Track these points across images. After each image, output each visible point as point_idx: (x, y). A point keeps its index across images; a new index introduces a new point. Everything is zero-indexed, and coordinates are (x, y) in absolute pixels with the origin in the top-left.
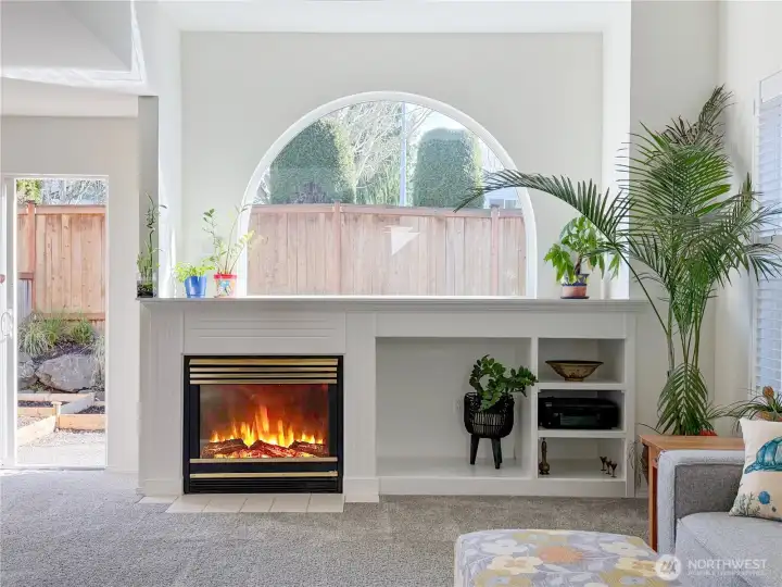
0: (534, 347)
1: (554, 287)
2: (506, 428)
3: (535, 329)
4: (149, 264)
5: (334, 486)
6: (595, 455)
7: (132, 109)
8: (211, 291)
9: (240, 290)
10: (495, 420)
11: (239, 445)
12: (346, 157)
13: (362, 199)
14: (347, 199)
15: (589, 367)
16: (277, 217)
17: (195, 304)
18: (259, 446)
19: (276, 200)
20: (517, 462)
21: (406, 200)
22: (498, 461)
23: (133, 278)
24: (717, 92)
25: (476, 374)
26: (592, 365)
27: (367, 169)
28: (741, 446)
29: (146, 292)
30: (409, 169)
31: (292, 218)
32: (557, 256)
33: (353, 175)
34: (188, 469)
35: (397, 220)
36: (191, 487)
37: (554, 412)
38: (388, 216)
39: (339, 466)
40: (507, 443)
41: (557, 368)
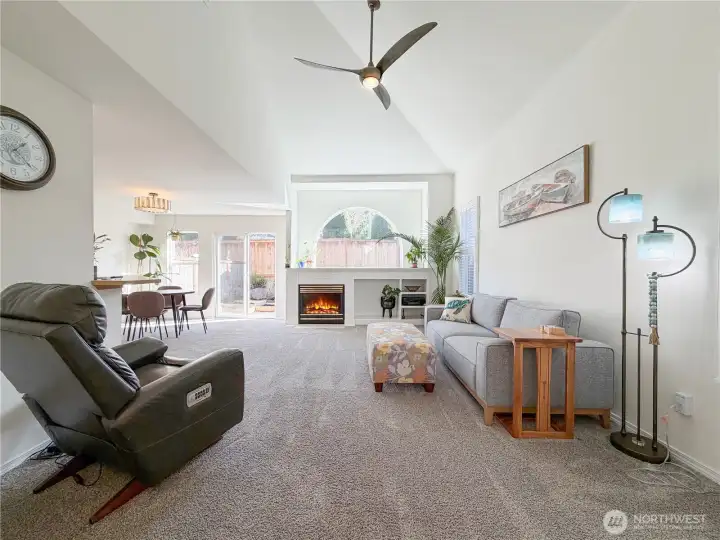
0: (401, 283)
1: (409, 265)
2: (393, 306)
3: (401, 276)
4: (288, 258)
5: (342, 322)
6: (419, 314)
7: (284, 213)
8: (305, 266)
9: (314, 266)
10: (390, 304)
11: (314, 309)
12: (348, 223)
13: (354, 236)
14: (349, 237)
15: (416, 288)
16: (325, 243)
17: (301, 269)
18: (319, 309)
19: (324, 237)
20: (397, 316)
21: (369, 237)
22: (391, 316)
23: (285, 262)
24: (453, 209)
25: (384, 290)
26: (418, 288)
27: (356, 226)
28: (444, 303)
29: (288, 266)
30: (369, 227)
31: (330, 243)
32: (408, 255)
33: (350, 229)
34: (300, 317)
35: (365, 243)
36: (301, 322)
37: (406, 301)
38: (362, 242)
39: (343, 317)
40: (394, 310)
41: (408, 288)
